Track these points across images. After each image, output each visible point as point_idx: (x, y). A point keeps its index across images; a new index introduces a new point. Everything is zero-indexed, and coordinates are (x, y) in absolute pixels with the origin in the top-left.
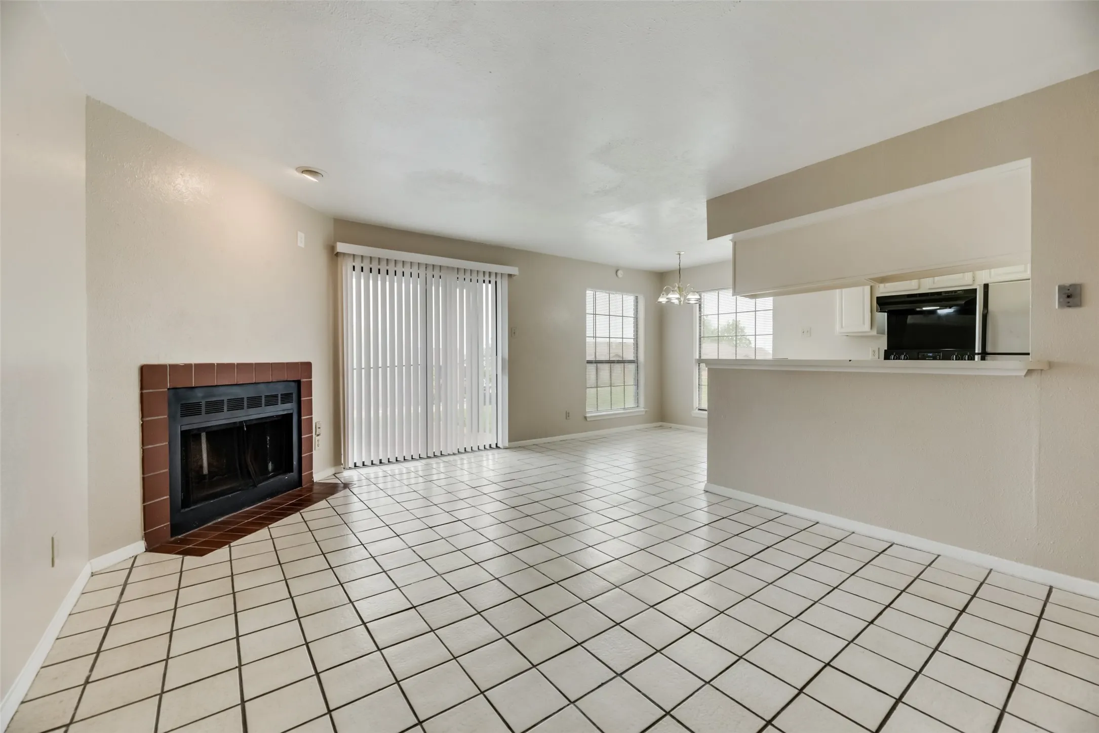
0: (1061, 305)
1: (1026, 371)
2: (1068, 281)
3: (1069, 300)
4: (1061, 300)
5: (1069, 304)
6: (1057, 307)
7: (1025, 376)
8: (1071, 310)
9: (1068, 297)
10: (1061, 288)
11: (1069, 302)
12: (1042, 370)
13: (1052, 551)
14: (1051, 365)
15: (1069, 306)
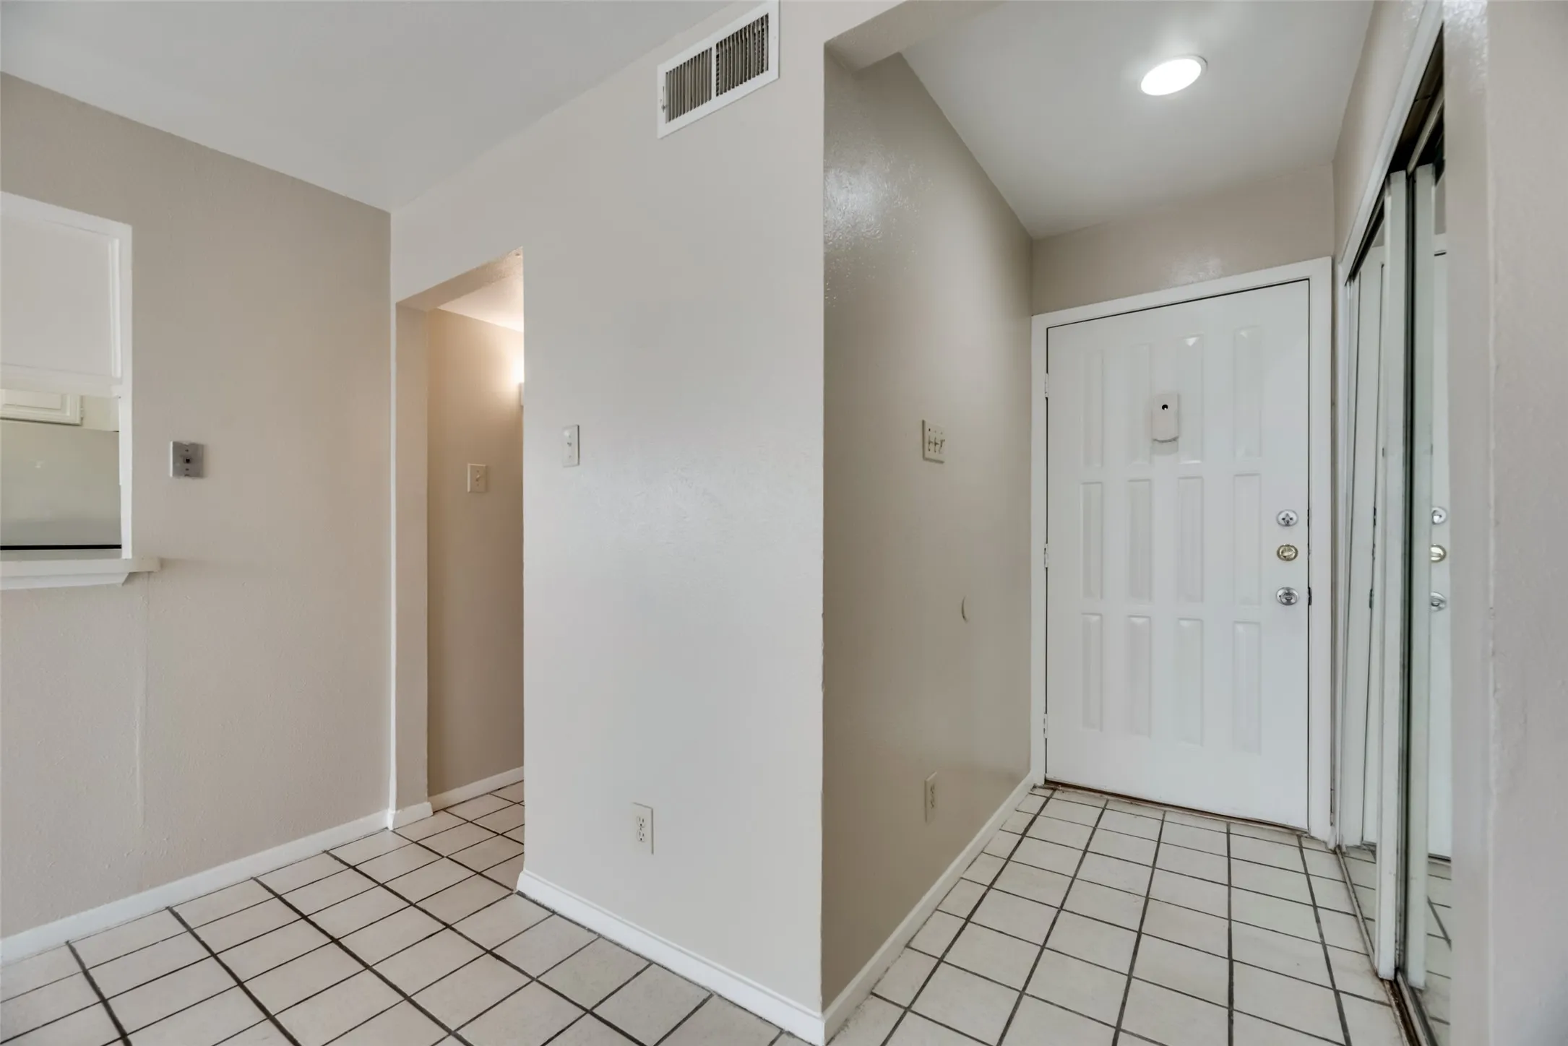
0: (177, 472)
1: (127, 575)
2: (187, 438)
3: (188, 465)
4: (178, 465)
5: (187, 472)
6: (171, 475)
7: (123, 584)
8: (189, 481)
9: (188, 461)
10: (177, 446)
11: (187, 470)
12: (149, 573)
13: (165, 852)
14: (163, 563)
15: (187, 475)
